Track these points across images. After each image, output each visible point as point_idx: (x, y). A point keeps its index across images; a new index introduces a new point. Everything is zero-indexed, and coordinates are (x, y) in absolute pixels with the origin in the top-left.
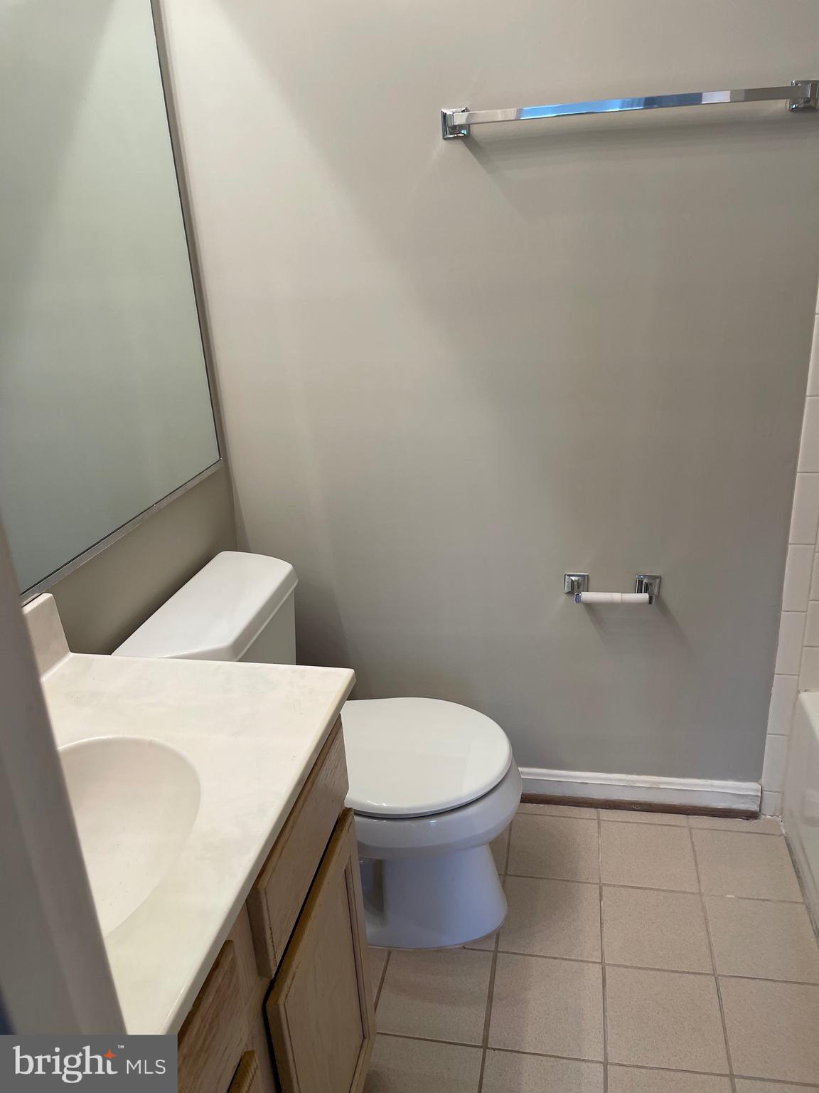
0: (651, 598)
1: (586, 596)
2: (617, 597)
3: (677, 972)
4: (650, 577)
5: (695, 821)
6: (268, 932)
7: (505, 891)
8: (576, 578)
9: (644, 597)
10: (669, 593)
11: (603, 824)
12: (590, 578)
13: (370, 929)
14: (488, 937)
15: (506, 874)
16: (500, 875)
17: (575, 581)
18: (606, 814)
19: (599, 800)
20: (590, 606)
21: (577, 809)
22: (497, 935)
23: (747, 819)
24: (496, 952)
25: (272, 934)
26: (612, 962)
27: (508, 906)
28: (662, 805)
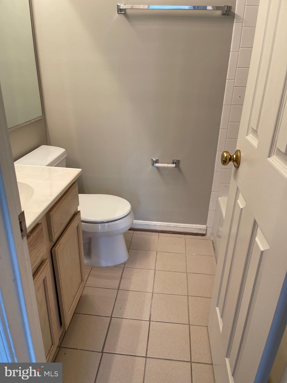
0: (176, 166)
1: (157, 165)
2: (166, 165)
3: (176, 272)
4: (176, 160)
5: (187, 236)
6: (53, 228)
7: (129, 253)
8: (155, 160)
9: (174, 165)
10: (182, 165)
11: (160, 237)
12: (159, 160)
13: (86, 261)
14: (122, 264)
15: (129, 249)
16: (127, 249)
17: (154, 161)
18: (161, 234)
19: (159, 230)
20: (158, 168)
21: (152, 233)
22: (125, 264)
23: (202, 236)
24: (124, 267)
25: (53, 229)
26: (158, 270)
27: (129, 256)
28: (178, 232)
